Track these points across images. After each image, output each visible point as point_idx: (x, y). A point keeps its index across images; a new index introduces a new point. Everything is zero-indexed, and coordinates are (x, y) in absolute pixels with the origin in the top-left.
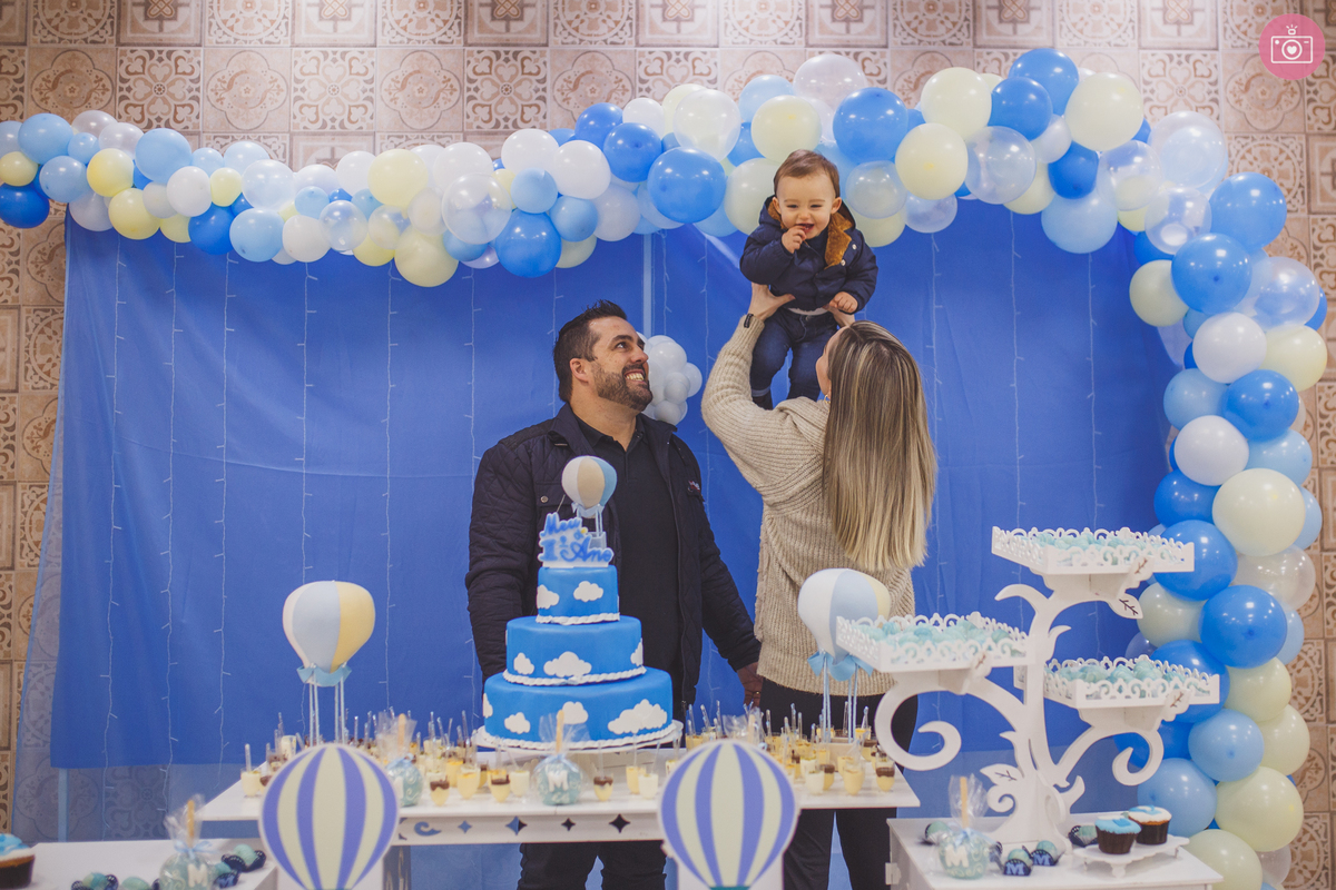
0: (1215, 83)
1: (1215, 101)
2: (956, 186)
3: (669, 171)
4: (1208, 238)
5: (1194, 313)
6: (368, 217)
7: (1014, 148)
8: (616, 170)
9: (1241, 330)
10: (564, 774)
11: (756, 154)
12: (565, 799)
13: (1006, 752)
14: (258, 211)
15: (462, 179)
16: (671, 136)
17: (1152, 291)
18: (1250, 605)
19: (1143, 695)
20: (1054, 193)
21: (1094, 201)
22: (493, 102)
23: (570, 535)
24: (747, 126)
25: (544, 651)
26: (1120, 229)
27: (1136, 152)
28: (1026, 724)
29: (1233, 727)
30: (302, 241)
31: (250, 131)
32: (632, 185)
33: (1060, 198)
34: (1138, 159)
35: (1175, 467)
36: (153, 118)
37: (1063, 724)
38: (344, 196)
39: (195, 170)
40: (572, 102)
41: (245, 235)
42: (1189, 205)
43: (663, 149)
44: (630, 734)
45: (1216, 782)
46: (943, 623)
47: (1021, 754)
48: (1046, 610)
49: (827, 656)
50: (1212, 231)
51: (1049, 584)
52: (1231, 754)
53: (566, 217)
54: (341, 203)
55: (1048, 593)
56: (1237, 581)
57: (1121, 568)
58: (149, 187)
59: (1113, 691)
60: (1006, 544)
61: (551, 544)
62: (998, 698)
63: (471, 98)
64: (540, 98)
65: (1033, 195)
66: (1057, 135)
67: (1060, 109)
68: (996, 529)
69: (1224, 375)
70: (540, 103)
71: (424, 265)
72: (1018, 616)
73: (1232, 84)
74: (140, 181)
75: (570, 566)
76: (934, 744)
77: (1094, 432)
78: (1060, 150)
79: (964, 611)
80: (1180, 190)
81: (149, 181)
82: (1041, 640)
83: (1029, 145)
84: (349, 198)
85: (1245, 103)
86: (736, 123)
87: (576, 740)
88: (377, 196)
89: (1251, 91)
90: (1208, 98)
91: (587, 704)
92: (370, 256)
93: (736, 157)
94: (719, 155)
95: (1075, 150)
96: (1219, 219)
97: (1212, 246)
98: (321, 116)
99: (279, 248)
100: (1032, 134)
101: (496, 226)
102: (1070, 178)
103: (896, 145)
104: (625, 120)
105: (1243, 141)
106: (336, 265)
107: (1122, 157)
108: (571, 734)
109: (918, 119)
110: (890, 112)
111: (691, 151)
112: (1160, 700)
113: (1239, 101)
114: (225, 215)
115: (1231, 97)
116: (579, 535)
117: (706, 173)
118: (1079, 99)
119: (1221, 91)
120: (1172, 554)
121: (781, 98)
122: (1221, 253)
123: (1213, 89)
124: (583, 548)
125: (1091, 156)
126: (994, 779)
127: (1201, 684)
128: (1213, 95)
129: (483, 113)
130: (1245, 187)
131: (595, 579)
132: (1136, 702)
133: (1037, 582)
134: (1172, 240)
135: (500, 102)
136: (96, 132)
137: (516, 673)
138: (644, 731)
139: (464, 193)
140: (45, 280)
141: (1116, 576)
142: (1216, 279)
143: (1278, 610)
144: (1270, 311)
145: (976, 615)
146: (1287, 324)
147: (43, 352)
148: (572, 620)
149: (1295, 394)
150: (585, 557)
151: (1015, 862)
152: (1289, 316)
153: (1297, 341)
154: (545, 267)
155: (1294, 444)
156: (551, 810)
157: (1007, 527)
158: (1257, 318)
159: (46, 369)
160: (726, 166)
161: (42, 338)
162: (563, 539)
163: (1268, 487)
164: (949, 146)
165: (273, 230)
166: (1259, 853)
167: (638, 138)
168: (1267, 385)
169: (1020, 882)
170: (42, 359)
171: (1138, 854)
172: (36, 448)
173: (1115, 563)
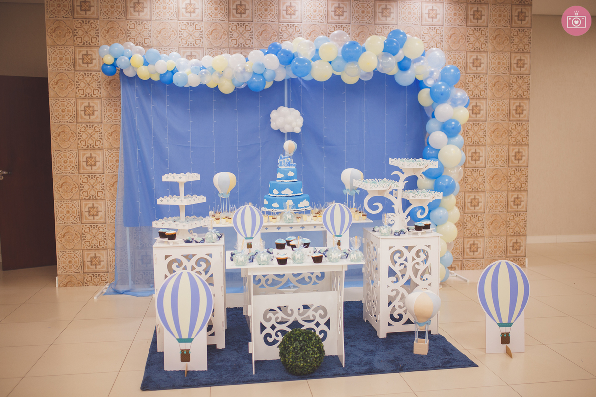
0: (442, 36)
1: (442, 41)
2: (374, 69)
3: (297, 63)
4: (440, 83)
5: (435, 103)
6: (212, 74)
7: (390, 58)
8: (281, 62)
9: (447, 108)
10: (290, 216)
11: (320, 58)
12: (290, 222)
13: (393, 211)
14: (180, 72)
15: (239, 65)
16: (296, 52)
17: (424, 97)
18: (447, 180)
19: (425, 196)
20: (399, 70)
21: (409, 72)
22: (237, 39)
23: (285, 160)
24: (317, 50)
25: (281, 188)
26: (416, 80)
27: (422, 59)
28: (398, 205)
29: (441, 211)
30: (193, 81)
31: (167, 46)
32: (284, 66)
33: (400, 71)
34: (422, 61)
35: (428, 144)
36: (138, 42)
37: (406, 204)
38: (204, 68)
39: (162, 60)
40: (260, 39)
41: (177, 80)
42: (435, 74)
43: (294, 57)
44: (302, 208)
45: (436, 225)
46: (378, 181)
47: (396, 211)
48: (403, 177)
49: (348, 189)
50: (441, 81)
51: (403, 171)
52: (441, 218)
53: (268, 75)
54: (204, 70)
55: (403, 173)
56: (443, 174)
57: (421, 167)
58: (149, 65)
59: (419, 195)
60: (393, 162)
61: (281, 162)
62: (391, 198)
63: (231, 37)
64: (251, 38)
65: (391, 69)
66: (401, 54)
67: (402, 47)
68: (390, 158)
69: (442, 120)
70: (251, 39)
71: (227, 88)
72: (397, 178)
73: (446, 36)
74: (146, 63)
75: (286, 167)
76: (377, 208)
77: (406, 135)
78: (401, 58)
79: (383, 178)
80: (432, 70)
81: (149, 63)
82: (401, 184)
83: (394, 57)
84: (206, 69)
85: (450, 41)
86: (314, 49)
87: (292, 209)
88: (214, 69)
89: (452, 39)
90: (440, 40)
91: (293, 201)
92: (211, 85)
93: (314, 59)
94: (310, 58)
95: (405, 58)
96: (443, 78)
97: (441, 85)
98: (187, 42)
99: (186, 82)
100: (394, 54)
101: (247, 77)
102: (404, 66)
103: (359, 57)
104: (282, 48)
105: (449, 53)
106: (203, 88)
107: (418, 60)
108: (291, 207)
109: (364, 50)
110: (357, 48)
111: (302, 57)
112: (429, 198)
113: (448, 41)
114: (171, 74)
115: (446, 40)
116: (288, 160)
117: (307, 63)
118: (407, 44)
119: (443, 38)
120: (432, 164)
121: (326, 43)
122: (443, 87)
123: (441, 37)
124: (289, 163)
125: (409, 60)
126: (390, 216)
127: (438, 194)
128: (441, 39)
129: (235, 42)
130: (450, 69)
131: (292, 171)
132: (423, 198)
133: (401, 171)
134: (430, 83)
135: (239, 39)
136: (130, 48)
137: (274, 194)
138: (305, 207)
139: (240, 68)
140: (108, 90)
141: (420, 169)
142: (442, 94)
143: (454, 182)
144: (455, 104)
145: (385, 179)
146: (459, 107)
147: (109, 111)
148: (287, 181)
149: (460, 125)
150: (289, 166)
151: (397, 232)
152: (460, 104)
153: (462, 111)
154: (261, 89)
155: (459, 139)
156: (288, 224)
157: (393, 158)
158: (452, 105)
159: (110, 116)
160: (311, 61)
161: (108, 107)
162: (284, 161)
163: (453, 150)
164: (373, 58)
165: (185, 78)
166: (447, 243)
167: (287, 53)
168: (453, 123)
169: (398, 237)
170: (109, 113)
171: (423, 231)
172: (109, 139)
173: (420, 166)
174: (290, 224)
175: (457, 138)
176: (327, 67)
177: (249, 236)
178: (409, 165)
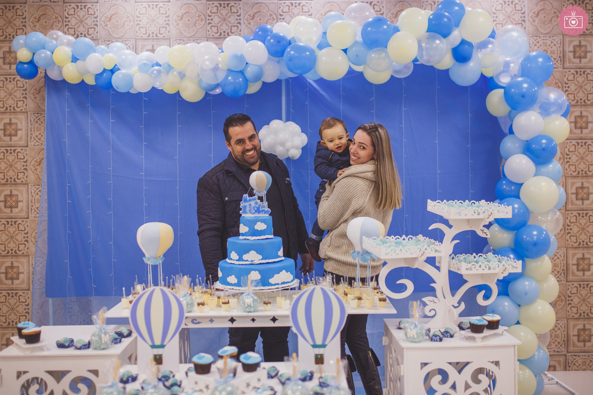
0: (524, 13)
1: (524, 21)
2: (413, 58)
3: (292, 53)
4: (520, 79)
5: (513, 111)
6: (168, 74)
7: (438, 42)
8: (270, 53)
9: (533, 118)
10: (251, 300)
11: (329, 45)
12: (252, 310)
13: (432, 292)
14: (123, 71)
15: (207, 57)
16: (293, 38)
17: (495, 103)
18: (535, 233)
19: (490, 269)
20: (454, 61)
21: (471, 64)
22: (219, 25)
23: (253, 203)
24: (325, 33)
25: (243, 250)
26: (482, 76)
27: (489, 43)
28: (441, 281)
29: (527, 283)
30: (141, 83)
31: (119, 38)
32: (277, 59)
33: (457, 63)
34: (490, 46)
35: (504, 176)
36: (79, 33)
37: (456, 280)
38: (158, 64)
39: (97, 54)
40: (252, 24)
41: (117, 81)
42: (512, 65)
43: (290, 44)
44: (278, 284)
45: (519, 306)
46: (407, 239)
47: (439, 293)
48: (450, 234)
49: (358, 253)
50: (522, 76)
51: (451, 223)
52: (526, 294)
53: (250, 72)
54: (157, 68)
55: (450, 227)
56: (529, 223)
57: (481, 216)
58: (78, 62)
59: (477, 267)
60: (433, 206)
61: (245, 207)
62: (429, 270)
63: (210, 23)
64: (238, 23)
65: (445, 61)
66: (456, 36)
67: (457, 25)
68: (429, 201)
69: (525, 137)
70: (238, 25)
71: (191, 93)
72: (438, 236)
73: (531, 14)
74: (75, 59)
75: (253, 216)
76: (403, 288)
77: (470, 161)
78: (457, 42)
79: (416, 234)
80: (508, 59)
81: (78, 59)
82: (447, 246)
83: (444, 40)
84: (160, 65)
85: (536, 21)
86: (320, 32)
87: (256, 286)
88: (172, 65)
89: (539, 17)
90: (521, 19)
91: (260, 272)
92: (169, 89)
93: (320, 47)
94: (313, 46)
95: (463, 42)
96: (525, 71)
97: (521, 83)
98: (148, 32)
99: (132, 86)
100: (445, 35)
101: (221, 76)
102: (461, 54)
103: (388, 41)
104: (274, 32)
105: (535, 38)
106: (155, 94)
107: (483, 45)
108: (254, 284)
109: (397, 30)
110: (385, 27)
111: (302, 44)
112: (497, 271)
113: (534, 21)
114: (110, 73)
115: (530, 19)
116: (256, 203)
117: (308, 53)
118: (465, 21)
119: (526, 17)
120: (503, 211)
121: (339, 22)
122: (525, 85)
123: (523, 15)
124: (258, 208)
125: (470, 45)
126: (427, 302)
127: (514, 264)
128: (523, 18)
129: (215, 29)
130: (536, 57)
131: (263, 221)
132: (487, 271)
133: (446, 222)
134: (505, 80)
135: (222, 25)
136: (56, 39)
137: (231, 259)
138: (283, 283)
139: (207, 63)
140: (37, 101)
141: (479, 220)
142: (523, 96)
143: (547, 235)
144: (546, 110)
145: (420, 236)
146: (554, 116)
147: (37, 131)
148: (254, 238)
149: (556, 145)
150: (259, 212)
151: (436, 336)
152: (554, 112)
153: (557, 123)
154: (241, 93)
155: (555, 166)
156: (246, 314)
157: (434, 200)
158: (540, 113)
159: (39, 137)
160: (316, 50)
161: (37, 125)
162: (250, 205)
163: (543, 184)
164: (410, 41)
165: (130, 80)
166: (537, 335)
167: (279, 39)
168: (544, 141)
169: (438, 344)
170: (37, 133)
171: (487, 332)
172: (36, 169)
173: (479, 214)
174: (250, 314)
175: (551, 166)
176: (340, 58)
177: (158, 342)
178: (459, 214)
